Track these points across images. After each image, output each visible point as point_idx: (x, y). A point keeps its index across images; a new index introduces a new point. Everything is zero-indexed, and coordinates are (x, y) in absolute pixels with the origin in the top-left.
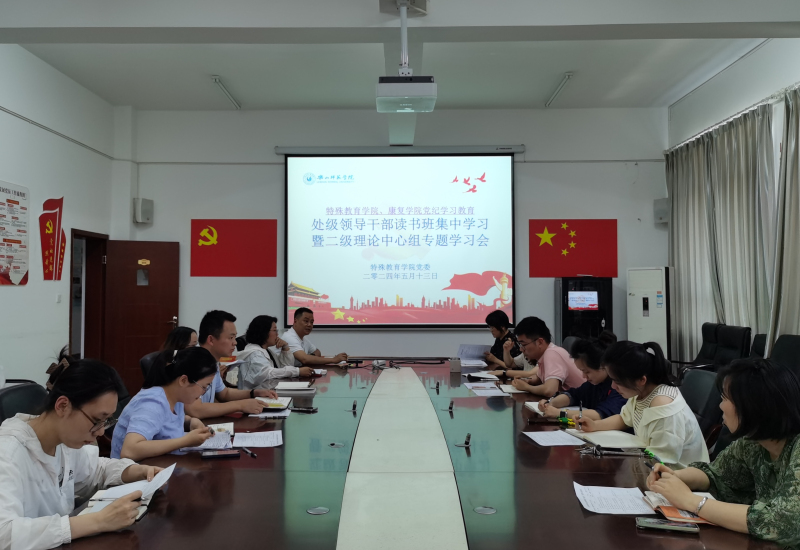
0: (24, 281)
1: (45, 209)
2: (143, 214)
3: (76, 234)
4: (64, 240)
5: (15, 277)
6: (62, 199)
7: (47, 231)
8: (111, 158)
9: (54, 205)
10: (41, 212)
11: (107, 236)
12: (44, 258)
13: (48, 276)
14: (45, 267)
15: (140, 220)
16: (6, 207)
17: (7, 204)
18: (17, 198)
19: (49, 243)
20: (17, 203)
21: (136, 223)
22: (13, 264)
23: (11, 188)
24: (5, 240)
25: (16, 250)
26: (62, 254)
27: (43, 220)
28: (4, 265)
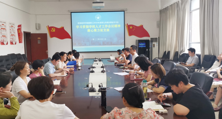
0: (16, 44)
1: (18, 27)
2: (38, 27)
3: (24, 32)
4: (22, 34)
5: (14, 43)
6: (21, 25)
7: (19, 32)
8: (30, 14)
9: (20, 26)
10: (18, 28)
11: (30, 32)
12: (19, 38)
13: (20, 42)
14: (19, 40)
15: (38, 28)
16: (11, 27)
18: (13, 25)
19: (19, 35)
21: (36, 29)
23: (12, 23)
24: (11, 35)
25: (14, 37)
26: (22, 37)
27: (18, 29)
28: (12, 40)
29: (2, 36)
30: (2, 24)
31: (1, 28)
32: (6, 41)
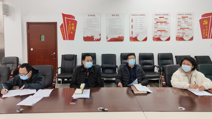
0: (191, 39)
5: (187, 38)
7: (204, 24)
10: (201, 18)
12: (202, 32)
13: (204, 37)
14: (203, 35)
17: (182, 18)
18: (187, 16)
20: (188, 17)
22: (185, 35)
23: (184, 13)
24: (181, 28)
25: (187, 31)
27: (201, 21)
28: (181, 35)
29: (158, 31)
30: (160, 17)
31: (157, 22)
32: (165, 36)
